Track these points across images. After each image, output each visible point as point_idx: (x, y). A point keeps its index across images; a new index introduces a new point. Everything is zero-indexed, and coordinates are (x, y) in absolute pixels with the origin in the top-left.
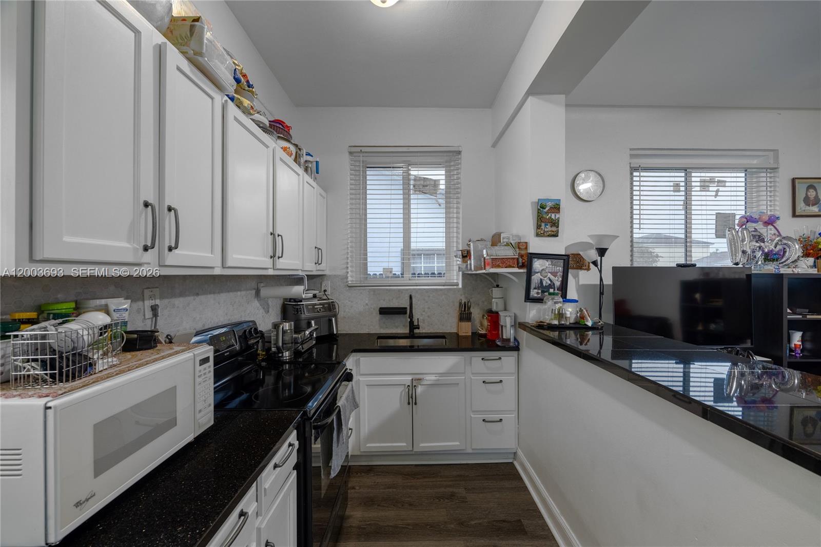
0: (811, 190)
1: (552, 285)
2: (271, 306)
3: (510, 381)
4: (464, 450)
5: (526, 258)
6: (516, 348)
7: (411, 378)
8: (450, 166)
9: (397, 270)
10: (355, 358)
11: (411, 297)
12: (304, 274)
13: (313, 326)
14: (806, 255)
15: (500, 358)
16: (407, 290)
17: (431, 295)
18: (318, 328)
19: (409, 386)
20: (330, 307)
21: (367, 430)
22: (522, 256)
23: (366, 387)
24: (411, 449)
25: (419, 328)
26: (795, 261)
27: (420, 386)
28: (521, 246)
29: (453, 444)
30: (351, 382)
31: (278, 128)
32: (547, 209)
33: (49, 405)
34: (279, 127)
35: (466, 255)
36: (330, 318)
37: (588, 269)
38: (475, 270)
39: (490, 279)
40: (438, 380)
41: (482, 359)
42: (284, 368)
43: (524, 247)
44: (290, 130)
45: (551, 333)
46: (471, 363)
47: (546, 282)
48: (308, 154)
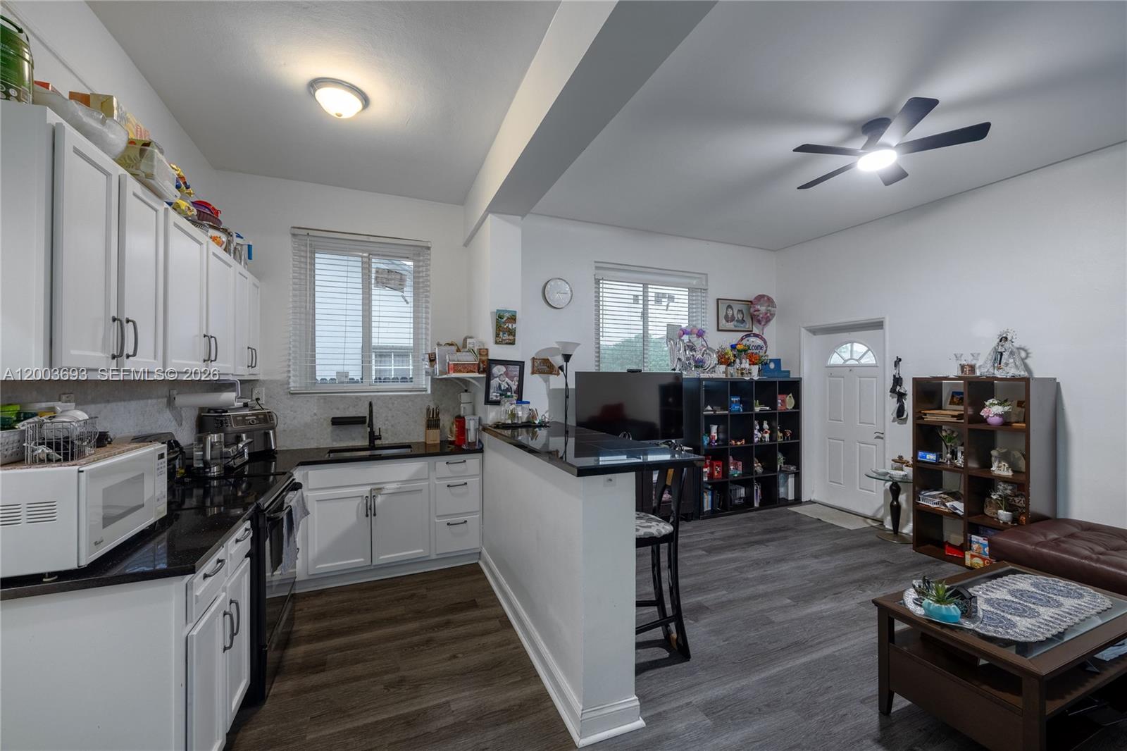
0: (730, 310)
1: (509, 389)
2: (184, 417)
3: (474, 483)
4: (427, 556)
5: (485, 363)
6: (481, 450)
7: (369, 489)
8: (419, 261)
9: (355, 373)
10: (302, 472)
11: (371, 404)
12: (236, 379)
13: (244, 439)
14: (720, 362)
15: (465, 461)
16: (366, 396)
17: (396, 402)
18: (251, 442)
19: (367, 497)
20: (267, 420)
21: (316, 549)
22: (483, 362)
23: (316, 502)
24: (370, 564)
25: (380, 439)
26: (713, 368)
27: (379, 496)
28: (483, 352)
29: (417, 552)
30: (300, 490)
31: (205, 215)
32: (505, 319)
33: (81, 469)
34: (207, 214)
35: (432, 360)
36: (267, 431)
37: (558, 374)
38: (440, 375)
39: (462, 384)
40: (400, 488)
41: (447, 463)
42: (212, 484)
43: (485, 353)
44: (219, 214)
45: (506, 431)
46: (435, 468)
47: (504, 386)
48: (239, 236)
